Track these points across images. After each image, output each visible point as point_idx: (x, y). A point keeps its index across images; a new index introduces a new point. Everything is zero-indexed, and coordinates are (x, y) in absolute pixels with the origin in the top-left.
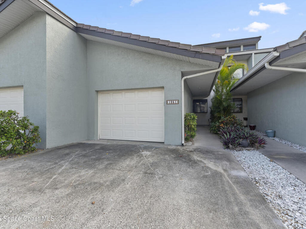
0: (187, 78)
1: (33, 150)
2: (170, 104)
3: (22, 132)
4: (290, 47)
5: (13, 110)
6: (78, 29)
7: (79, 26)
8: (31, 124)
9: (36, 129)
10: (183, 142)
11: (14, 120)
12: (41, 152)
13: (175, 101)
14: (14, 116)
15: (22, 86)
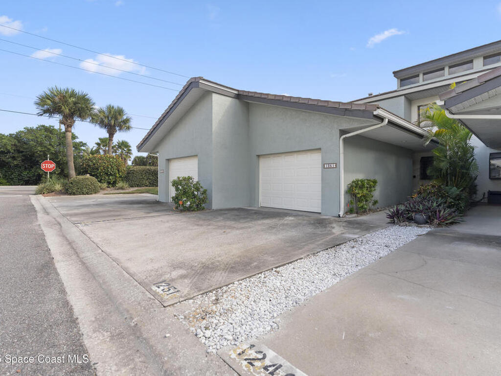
0: (346, 137)
1: (203, 209)
2: (327, 168)
3: (196, 193)
4: (457, 92)
5: (190, 176)
6: (240, 96)
7: (240, 93)
8: (201, 187)
9: (205, 192)
10: (341, 214)
11: (191, 184)
12: (208, 211)
13: (332, 165)
14: (191, 181)
15: (197, 156)
